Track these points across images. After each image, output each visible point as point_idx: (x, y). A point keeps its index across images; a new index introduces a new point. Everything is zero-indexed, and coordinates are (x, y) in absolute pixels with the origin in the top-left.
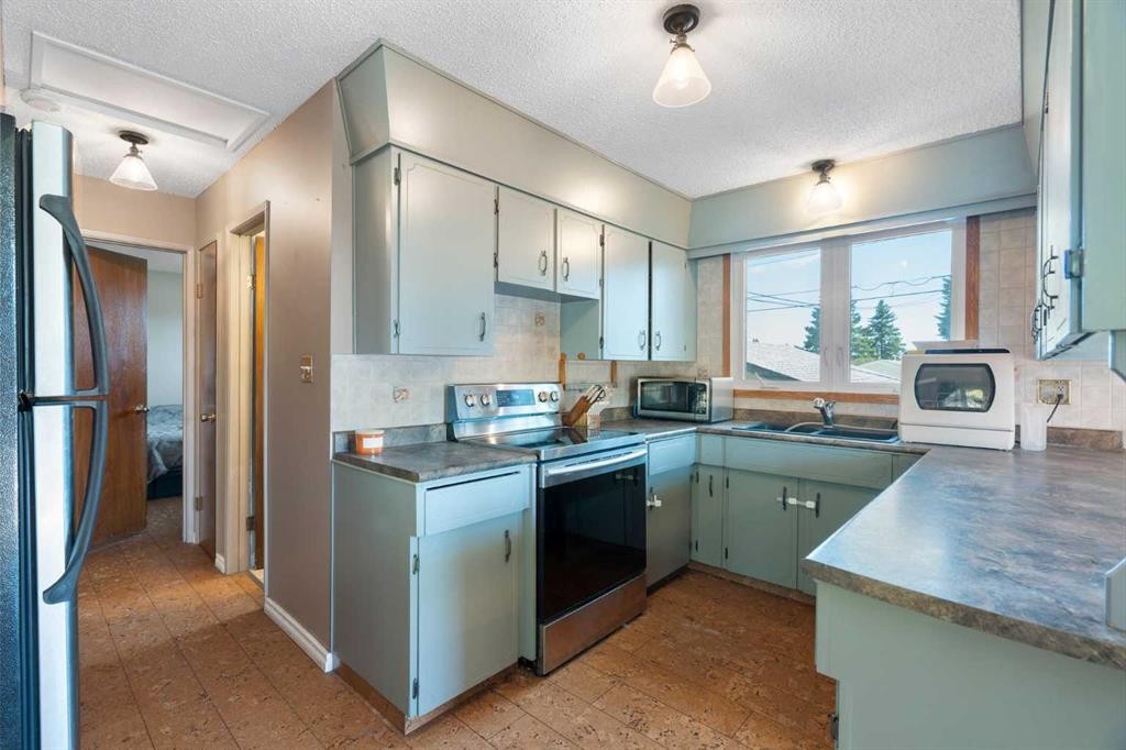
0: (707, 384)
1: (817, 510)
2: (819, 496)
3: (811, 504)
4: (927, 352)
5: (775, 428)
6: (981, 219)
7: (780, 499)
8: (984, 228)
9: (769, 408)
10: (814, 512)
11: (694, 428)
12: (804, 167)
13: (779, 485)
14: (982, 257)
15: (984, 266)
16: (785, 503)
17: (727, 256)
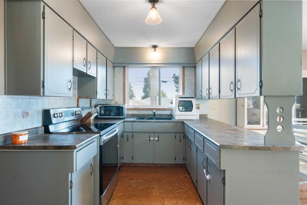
0: (124, 107)
1: (158, 140)
2: (158, 136)
3: (157, 139)
4: (180, 98)
5: (141, 119)
6: (185, 67)
7: (149, 139)
8: (186, 69)
9: (137, 113)
10: (157, 141)
11: (123, 121)
12: (151, 46)
13: (148, 135)
14: (185, 76)
15: (186, 78)
16: (150, 140)
17: (124, 67)
